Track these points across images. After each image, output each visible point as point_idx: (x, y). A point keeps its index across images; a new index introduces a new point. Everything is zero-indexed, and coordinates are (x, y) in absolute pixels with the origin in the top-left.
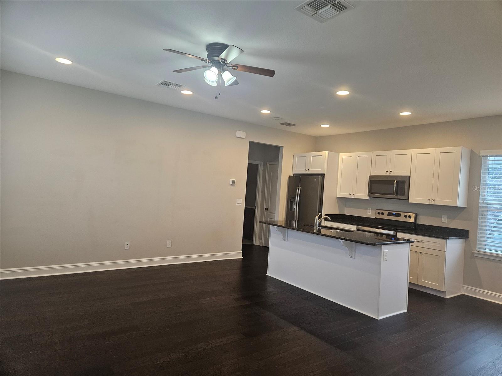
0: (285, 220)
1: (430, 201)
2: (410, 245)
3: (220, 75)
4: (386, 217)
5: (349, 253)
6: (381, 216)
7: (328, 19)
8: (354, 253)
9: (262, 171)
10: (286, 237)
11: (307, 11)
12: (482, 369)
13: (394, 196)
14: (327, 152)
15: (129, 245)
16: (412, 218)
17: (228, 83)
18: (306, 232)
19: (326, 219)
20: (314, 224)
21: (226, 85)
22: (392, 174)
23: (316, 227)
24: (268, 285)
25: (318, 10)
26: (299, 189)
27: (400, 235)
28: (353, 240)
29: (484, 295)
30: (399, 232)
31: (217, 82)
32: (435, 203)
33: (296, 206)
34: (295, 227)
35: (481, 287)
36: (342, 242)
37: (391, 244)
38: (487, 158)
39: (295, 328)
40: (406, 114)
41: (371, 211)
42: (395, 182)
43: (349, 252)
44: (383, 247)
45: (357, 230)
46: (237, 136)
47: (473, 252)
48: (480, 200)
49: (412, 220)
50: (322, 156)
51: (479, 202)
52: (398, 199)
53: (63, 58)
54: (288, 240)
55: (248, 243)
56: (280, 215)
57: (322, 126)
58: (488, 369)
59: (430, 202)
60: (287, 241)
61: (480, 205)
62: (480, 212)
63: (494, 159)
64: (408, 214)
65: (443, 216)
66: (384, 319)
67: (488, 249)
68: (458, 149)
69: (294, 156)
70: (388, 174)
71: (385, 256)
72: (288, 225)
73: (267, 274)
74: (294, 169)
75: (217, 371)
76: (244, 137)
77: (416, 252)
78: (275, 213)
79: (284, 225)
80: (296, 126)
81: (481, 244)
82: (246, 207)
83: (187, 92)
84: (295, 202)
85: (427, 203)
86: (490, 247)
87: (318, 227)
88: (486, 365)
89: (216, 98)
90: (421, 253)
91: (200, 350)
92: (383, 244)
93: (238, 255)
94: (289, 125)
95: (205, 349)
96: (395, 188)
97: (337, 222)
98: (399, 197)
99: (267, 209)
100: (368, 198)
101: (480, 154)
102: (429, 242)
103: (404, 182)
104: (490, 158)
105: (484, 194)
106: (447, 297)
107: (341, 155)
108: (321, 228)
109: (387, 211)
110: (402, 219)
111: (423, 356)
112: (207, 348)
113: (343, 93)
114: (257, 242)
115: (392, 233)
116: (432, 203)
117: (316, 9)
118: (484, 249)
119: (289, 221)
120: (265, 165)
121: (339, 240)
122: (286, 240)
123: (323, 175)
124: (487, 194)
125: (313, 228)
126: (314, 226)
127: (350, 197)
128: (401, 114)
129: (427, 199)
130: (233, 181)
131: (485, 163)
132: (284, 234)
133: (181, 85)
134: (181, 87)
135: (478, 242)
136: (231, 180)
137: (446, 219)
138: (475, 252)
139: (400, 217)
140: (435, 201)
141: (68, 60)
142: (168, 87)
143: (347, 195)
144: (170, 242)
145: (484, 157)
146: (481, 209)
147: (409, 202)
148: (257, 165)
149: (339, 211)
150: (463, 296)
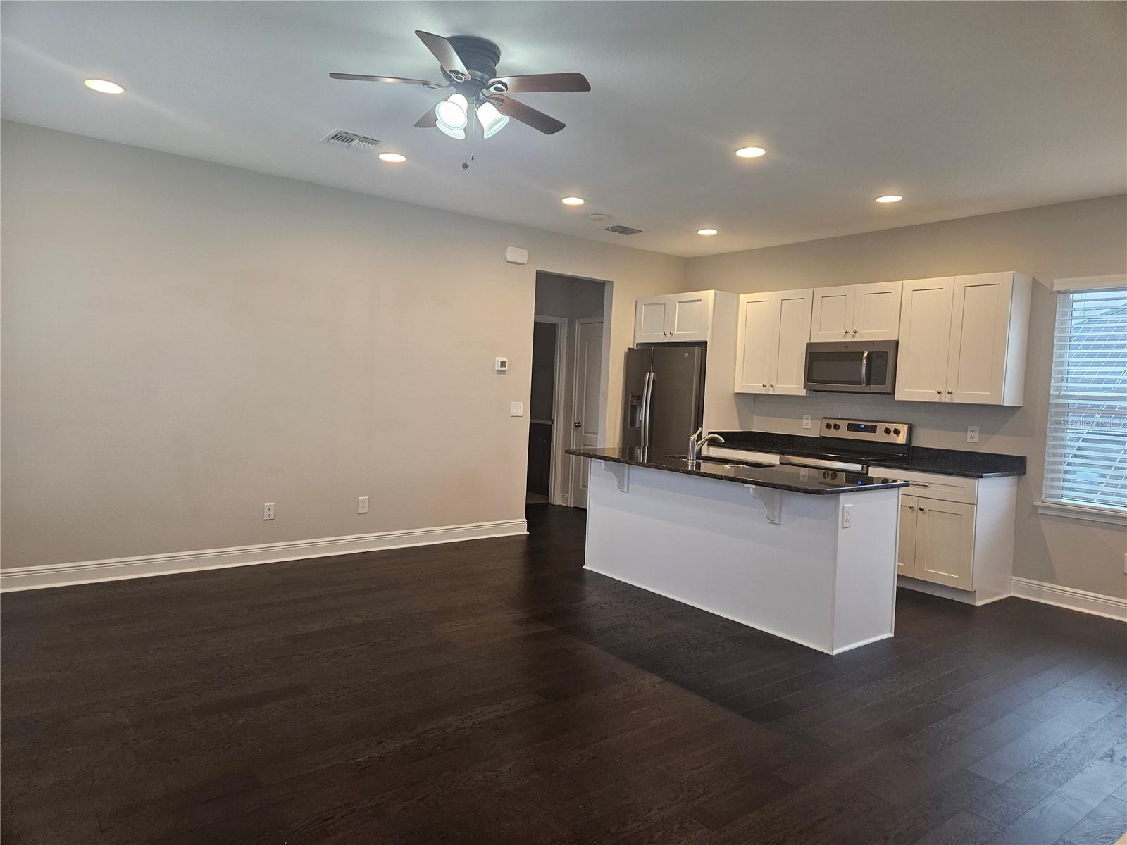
0: (621, 446)
1: (943, 396)
2: (901, 493)
3: (472, 115)
4: (843, 433)
5: (766, 513)
6: (832, 433)
8: (777, 512)
9: (566, 339)
10: (626, 482)
12: (1058, 750)
13: (863, 387)
14: (712, 292)
15: (272, 509)
16: (901, 434)
17: (489, 132)
18: (670, 470)
19: (713, 443)
20: (688, 453)
21: (485, 137)
22: (858, 338)
23: (692, 460)
24: (589, 588)
26: (650, 377)
27: (874, 472)
28: (777, 484)
29: (1059, 597)
30: (874, 465)
31: (465, 130)
32: (952, 398)
33: (643, 415)
34: (643, 460)
35: (1053, 579)
36: (751, 489)
37: (851, 491)
38: (1069, 296)
39: (656, 679)
40: (889, 199)
41: (810, 421)
42: (865, 355)
43: (766, 511)
44: (843, 498)
45: (781, 463)
46: (509, 260)
47: (1035, 503)
48: (1052, 390)
49: (901, 439)
50: (700, 300)
51: (1049, 395)
52: (870, 393)
53: (102, 81)
54: (631, 491)
55: (538, 500)
56: (609, 435)
57: (701, 232)
58: (1070, 750)
59: (941, 398)
60: (628, 492)
61: (1051, 402)
62: (1051, 417)
63: (1083, 298)
64: (892, 427)
65: (970, 428)
66: (844, 653)
67: (1068, 497)
68: (1005, 277)
69: (639, 303)
70: (849, 339)
71: (846, 517)
72: (627, 456)
73: (584, 567)
74: (637, 334)
75: (488, 773)
76: (524, 261)
77: (910, 508)
78: (597, 434)
79: (617, 457)
80: (640, 234)
81: (1053, 487)
82: (533, 420)
83: (392, 158)
84: (642, 406)
85: (936, 399)
86: (1072, 492)
87: (697, 458)
88: (1068, 741)
89: (465, 166)
90: (921, 510)
91: (448, 730)
92: (843, 491)
93: (518, 527)
94: (626, 231)
95: (458, 728)
96: (864, 369)
97: (736, 448)
98: (874, 388)
99: (578, 425)
100: (803, 393)
101: (1053, 286)
102: (941, 485)
103: (883, 355)
104: (1075, 295)
105: (1060, 376)
106: (979, 603)
107: (744, 298)
108: (701, 461)
109: (845, 421)
110: (879, 436)
111: (932, 728)
112: (462, 726)
113: (751, 152)
114: (557, 498)
115: (857, 467)
116: (947, 399)
118: (1058, 497)
119: (629, 448)
120: (571, 325)
121: (745, 485)
122: (626, 490)
123: (704, 344)
124: (1068, 376)
125: (686, 462)
126: (687, 458)
127: (764, 392)
128: (880, 200)
129: (935, 391)
130: (501, 362)
131: (1063, 308)
132: (620, 478)
133: (378, 139)
134: (379, 145)
135: (1046, 483)
136: (498, 361)
137: (977, 435)
138: (1040, 503)
139: (875, 432)
140: (953, 396)
141: (114, 85)
142: (349, 146)
143: (757, 388)
144: (364, 502)
145: (1062, 295)
146: (1052, 410)
147: (896, 399)
148: (555, 325)
149: (740, 423)
150: (1012, 601)
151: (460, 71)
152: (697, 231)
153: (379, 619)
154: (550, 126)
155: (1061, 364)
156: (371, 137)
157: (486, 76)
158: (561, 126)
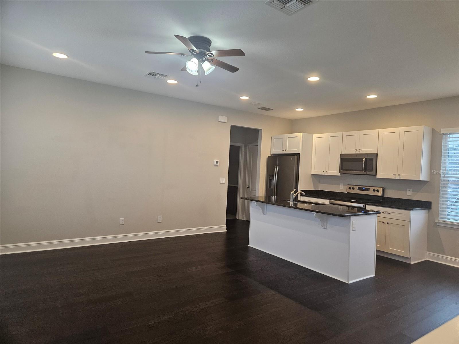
0: (265, 196)
1: (396, 176)
2: (377, 216)
3: (200, 66)
4: (356, 191)
5: (321, 224)
6: (351, 191)
7: (295, 12)
8: (326, 224)
9: (243, 152)
10: (265, 211)
11: (276, 5)
13: (363, 172)
14: (302, 134)
15: (123, 220)
16: (379, 192)
17: (207, 73)
18: (283, 205)
19: (302, 195)
20: (290, 199)
21: (205, 74)
22: (361, 153)
23: (292, 202)
24: (250, 254)
25: (285, 4)
26: (277, 168)
27: (368, 207)
28: (324, 212)
29: (446, 261)
30: (368, 205)
31: (197, 72)
32: (400, 177)
33: (274, 183)
34: (274, 202)
35: (443, 253)
36: (315, 214)
37: (359, 215)
38: (447, 136)
39: (274, 292)
40: (372, 97)
41: (342, 186)
42: (364, 159)
44: (352, 218)
45: (330, 204)
46: (220, 121)
47: (435, 221)
49: (380, 194)
50: (297, 137)
51: (440, 176)
53: (60, 53)
54: (267, 214)
55: (232, 217)
56: (261, 191)
57: (297, 110)
61: (441, 179)
62: (441, 185)
63: (453, 137)
64: (376, 189)
65: (408, 189)
66: (353, 283)
67: (449, 219)
68: (420, 128)
69: (272, 138)
70: (357, 152)
71: (353, 226)
72: (268, 200)
73: (248, 245)
74: (272, 150)
75: (202, 330)
76: (226, 121)
77: (383, 223)
78: (255, 190)
79: (264, 201)
80: (273, 110)
81: (443, 215)
82: (230, 185)
83: (172, 82)
84: (273, 179)
85: (393, 178)
86: (451, 217)
87: (294, 201)
89: (197, 86)
90: (388, 223)
91: (187, 312)
92: (352, 215)
93: (223, 228)
94: (266, 109)
95: (191, 311)
96: (364, 165)
97: (312, 197)
98: (368, 173)
99: (248, 187)
100: (339, 174)
101: (441, 132)
102: (395, 213)
103: (372, 160)
104: (450, 135)
105: (445, 168)
106: (412, 263)
107: (315, 136)
108: (297, 202)
109: (357, 186)
110: (371, 193)
111: (388, 315)
112: (193, 310)
113: (314, 79)
114: (240, 216)
115: (361, 205)
116: (398, 177)
117: (284, 3)
118: (445, 218)
119: (269, 197)
120: (246, 146)
121: (312, 212)
122: (265, 214)
123: (298, 154)
124: (448, 169)
125: (289, 203)
126: (289, 201)
127: (323, 174)
128: (368, 97)
129: (393, 174)
130: (216, 161)
131: (445, 140)
132: (263, 210)
133: (166, 75)
134: (167, 77)
135: (440, 213)
136: (215, 161)
137: (411, 192)
138: (437, 221)
139: (369, 191)
140: (401, 176)
141: (64, 55)
142: (155, 77)
143: (320, 172)
144: (160, 217)
145: (445, 135)
146: (442, 182)
147: (377, 177)
148: (239, 146)
149: (314, 187)
150: (426, 262)
151: (195, 50)
152: (295, 109)
153: (163, 266)
154: (233, 69)
155: (445, 163)
156: (163, 74)
157: (205, 51)
158: (238, 69)
